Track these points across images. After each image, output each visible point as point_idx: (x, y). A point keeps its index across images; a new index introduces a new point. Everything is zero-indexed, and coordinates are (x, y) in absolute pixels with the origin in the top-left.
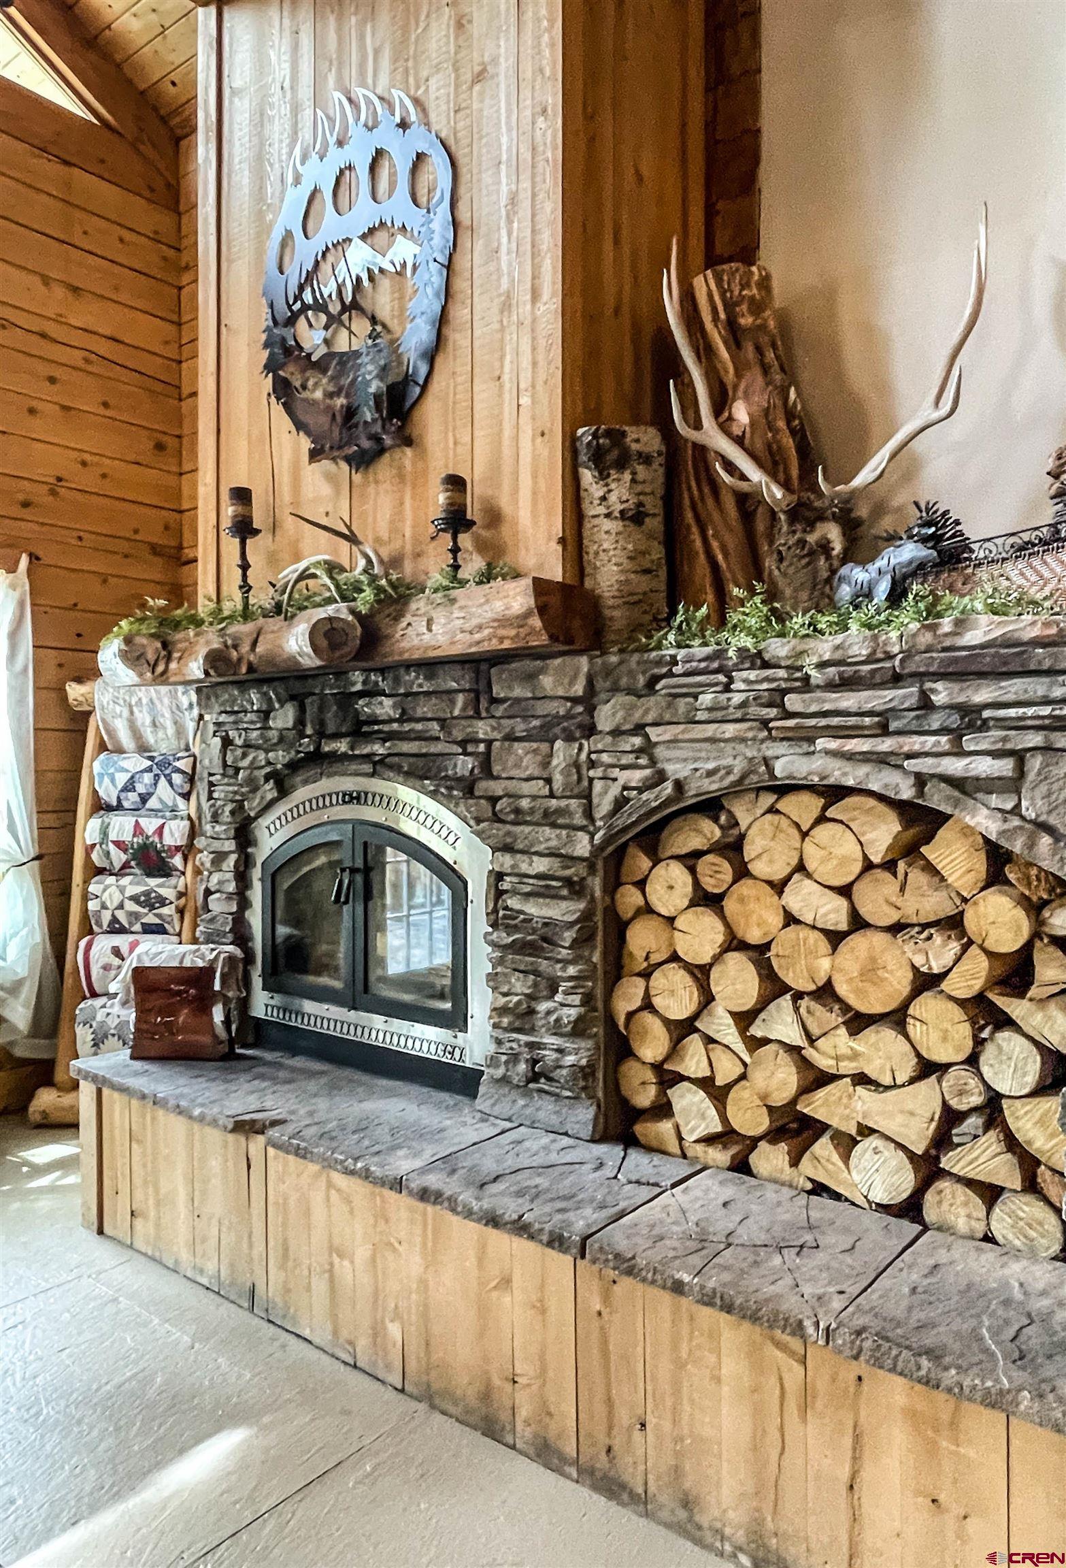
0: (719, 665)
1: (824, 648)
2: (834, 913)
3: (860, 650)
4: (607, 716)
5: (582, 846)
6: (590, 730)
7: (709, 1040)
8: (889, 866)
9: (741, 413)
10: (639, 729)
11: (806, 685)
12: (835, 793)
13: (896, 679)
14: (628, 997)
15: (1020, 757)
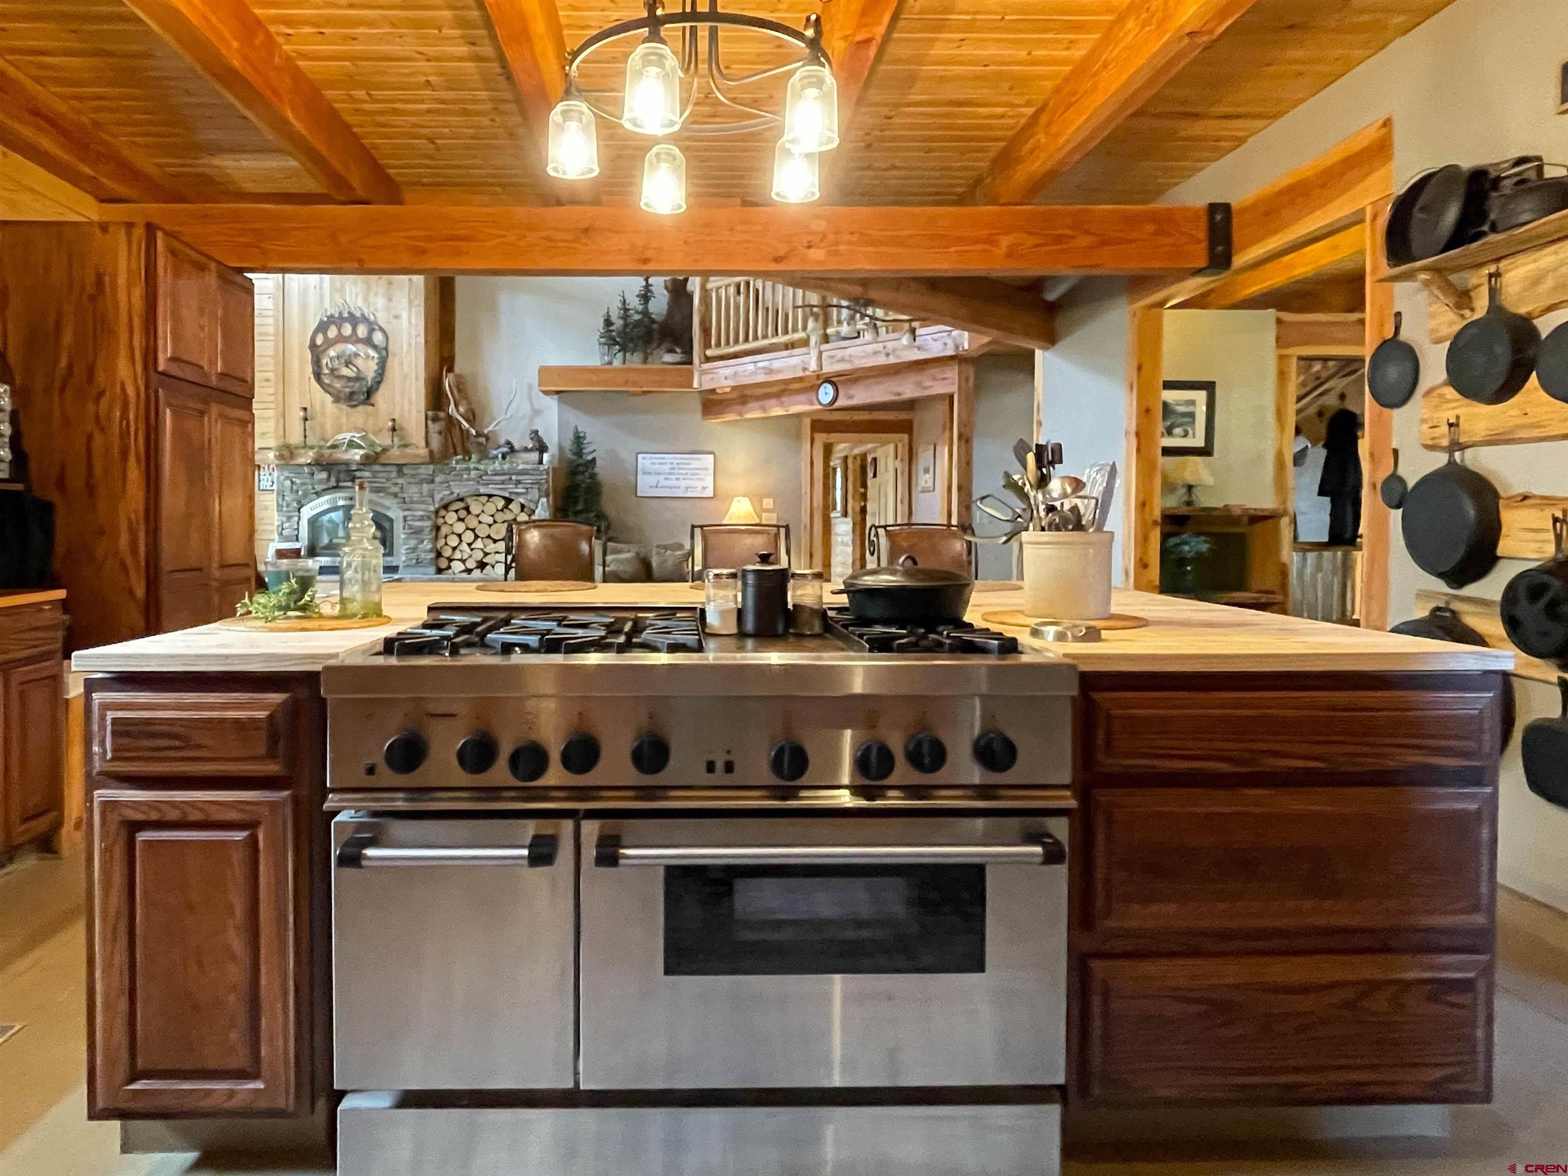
0: (468, 469)
1: (491, 468)
2: (490, 520)
3: (498, 469)
4: (438, 479)
5: (432, 508)
6: (433, 481)
7: (461, 551)
8: (502, 510)
9: (462, 409)
10: (448, 482)
11: (486, 474)
12: (490, 496)
13: (505, 474)
14: (441, 542)
15: (527, 489)
